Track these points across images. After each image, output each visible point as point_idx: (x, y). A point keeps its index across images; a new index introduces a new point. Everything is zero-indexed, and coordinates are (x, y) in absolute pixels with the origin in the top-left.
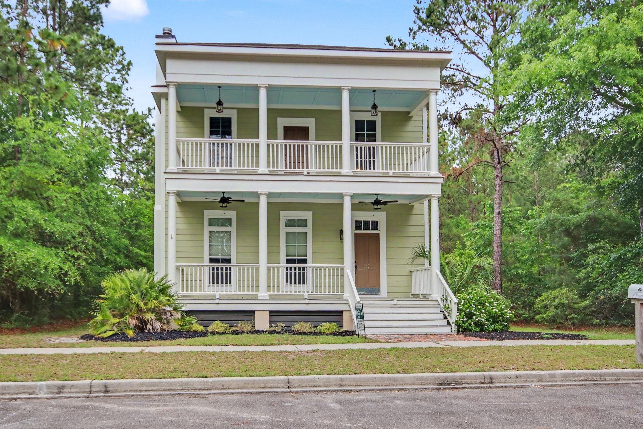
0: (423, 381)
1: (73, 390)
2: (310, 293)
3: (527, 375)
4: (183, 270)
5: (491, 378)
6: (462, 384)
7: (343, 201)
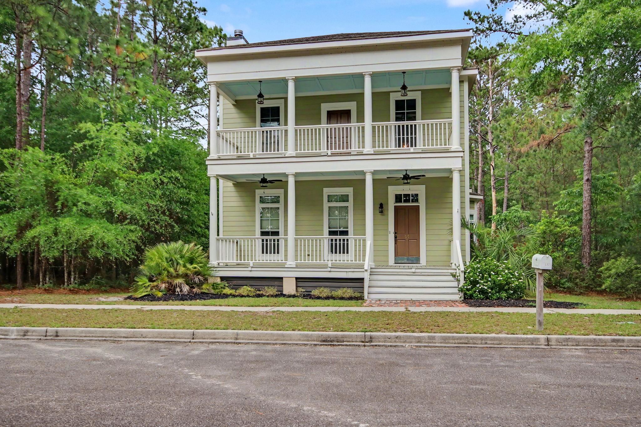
0: (308, 338)
1: (34, 334)
2: (334, 262)
3: (407, 336)
4: (237, 243)
5: (371, 338)
6: (343, 341)
7: (365, 177)
